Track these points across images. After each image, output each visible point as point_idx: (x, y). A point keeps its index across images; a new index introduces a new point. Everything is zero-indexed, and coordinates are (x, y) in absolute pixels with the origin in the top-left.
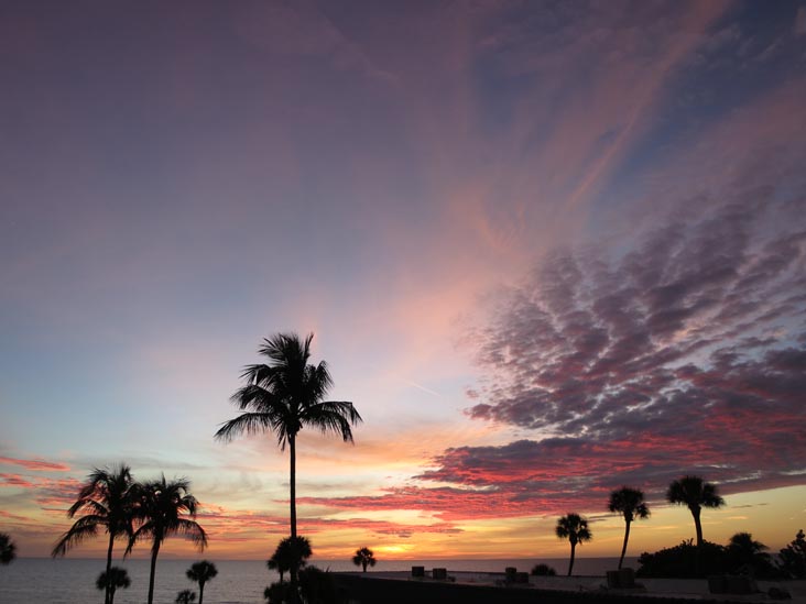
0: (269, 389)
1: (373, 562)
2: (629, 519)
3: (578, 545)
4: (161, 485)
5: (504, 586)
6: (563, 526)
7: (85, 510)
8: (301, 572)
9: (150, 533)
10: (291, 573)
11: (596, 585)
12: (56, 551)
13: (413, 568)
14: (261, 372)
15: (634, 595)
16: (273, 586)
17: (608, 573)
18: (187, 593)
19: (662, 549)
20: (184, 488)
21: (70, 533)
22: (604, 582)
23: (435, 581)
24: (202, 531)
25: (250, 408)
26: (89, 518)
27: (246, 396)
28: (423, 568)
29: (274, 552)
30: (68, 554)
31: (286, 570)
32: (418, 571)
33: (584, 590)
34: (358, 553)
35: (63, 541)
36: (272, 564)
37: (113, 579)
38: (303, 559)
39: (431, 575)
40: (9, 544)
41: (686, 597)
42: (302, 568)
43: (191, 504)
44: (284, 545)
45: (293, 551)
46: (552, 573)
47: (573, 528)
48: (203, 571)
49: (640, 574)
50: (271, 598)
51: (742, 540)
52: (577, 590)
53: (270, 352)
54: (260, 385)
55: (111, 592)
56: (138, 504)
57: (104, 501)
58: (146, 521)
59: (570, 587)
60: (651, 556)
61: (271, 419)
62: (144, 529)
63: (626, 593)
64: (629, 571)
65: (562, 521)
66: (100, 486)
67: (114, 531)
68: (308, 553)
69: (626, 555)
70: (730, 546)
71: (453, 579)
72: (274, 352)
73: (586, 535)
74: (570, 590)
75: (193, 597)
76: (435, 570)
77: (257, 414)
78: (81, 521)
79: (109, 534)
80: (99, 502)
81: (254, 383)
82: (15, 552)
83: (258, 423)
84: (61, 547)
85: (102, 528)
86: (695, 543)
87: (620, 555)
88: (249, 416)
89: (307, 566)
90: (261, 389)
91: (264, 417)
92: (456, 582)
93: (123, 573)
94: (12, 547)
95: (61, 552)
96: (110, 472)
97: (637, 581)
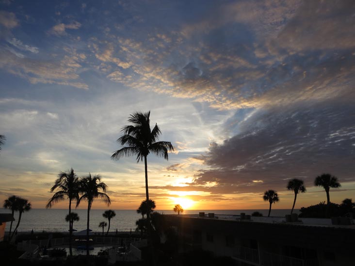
0: (134, 136)
1: (182, 211)
2: (296, 193)
3: (273, 203)
4: (90, 178)
5: (239, 220)
6: (266, 195)
7: (58, 189)
8: (151, 215)
9: (86, 198)
10: (147, 215)
11: (280, 221)
12: (48, 206)
13: (200, 213)
14: (130, 129)
15: (298, 225)
16: (140, 220)
17: (286, 216)
18: (103, 223)
19: (310, 205)
20: (99, 179)
21: (53, 199)
22: (284, 219)
23: (209, 218)
24: (108, 197)
25: (126, 145)
26: (60, 192)
27: (124, 140)
28: (204, 213)
29: (140, 206)
30: (53, 207)
31: (145, 213)
32: (202, 214)
33: (275, 223)
34: (176, 207)
35: (50, 202)
36: (138, 211)
37: (72, 217)
38: (152, 209)
39: (208, 216)
40: (28, 203)
41: (322, 226)
42: (152, 213)
43: (103, 186)
44: (144, 203)
45: (148, 206)
46: (261, 215)
47: (271, 196)
48: (109, 214)
49: (301, 216)
50: (139, 225)
51: (348, 202)
52: (272, 223)
53: (133, 121)
54: (130, 135)
55: (71, 222)
56: (80, 186)
57: (66, 185)
58: (84, 194)
59: (269, 221)
60: (306, 209)
61: (136, 149)
62: (84, 196)
63: (294, 224)
64: (296, 214)
65: (266, 193)
66: (64, 179)
67: (71, 198)
68: (154, 206)
69: (294, 208)
70: (342, 205)
71: (217, 218)
72: (135, 120)
73: (276, 199)
74: (269, 222)
75: (106, 225)
76: (209, 214)
77: (129, 148)
78: (57, 193)
79: (69, 199)
80: (64, 185)
81: (127, 134)
82: (30, 206)
83: (130, 152)
84: (49, 205)
85: (66, 196)
86: (326, 203)
87: (292, 208)
88: (125, 149)
89: (154, 212)
90: (130, 136)
91: (133, 149)
92: (219, 219)
93: (76, 215)
94: (29, 204)
95: (50, 207)
96: (67, 173)
97: (299, 219)
